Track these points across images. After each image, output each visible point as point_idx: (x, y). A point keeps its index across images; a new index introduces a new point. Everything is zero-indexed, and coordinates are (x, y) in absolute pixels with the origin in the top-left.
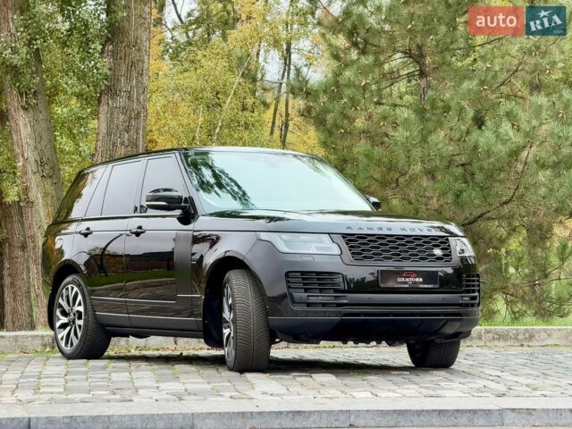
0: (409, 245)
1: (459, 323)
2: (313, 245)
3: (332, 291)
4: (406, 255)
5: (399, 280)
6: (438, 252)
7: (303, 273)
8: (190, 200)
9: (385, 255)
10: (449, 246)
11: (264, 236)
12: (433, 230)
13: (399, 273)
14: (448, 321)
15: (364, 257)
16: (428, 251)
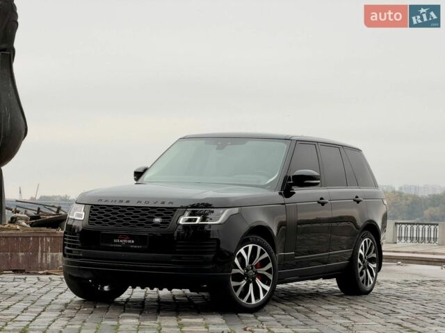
5: (115, 241)
15: (96, 223)
16: (148, 220)
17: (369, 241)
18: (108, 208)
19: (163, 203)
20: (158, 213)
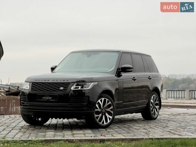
2: (25, 86)
5: (43, 98)
10: (68, 86)
15: (34, 90)
16: (58, 88)
17: (155, 96)
18: (40, 84)
19: (64, 81)
20: (62, 85)
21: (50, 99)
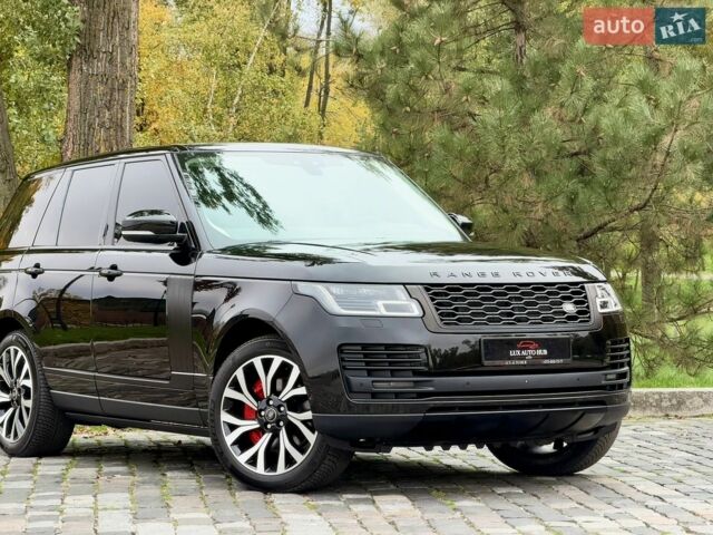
0: (527, 299)
1: (602, 415)
2: (380, 303)
3: (411, 373)
4: (523, 314)
5: (512, 353)
6: (569, 308)
7: (365, 346)
8: (189, 228)
9: (490, 315)
10: (586, 297)
11: (303, 288)
12: (561, 273)
13: (512, 344)
14: (585, 412)
15: (458, 320)
16: (555, 308)
19: (556, 274)
21: (544, 357)
